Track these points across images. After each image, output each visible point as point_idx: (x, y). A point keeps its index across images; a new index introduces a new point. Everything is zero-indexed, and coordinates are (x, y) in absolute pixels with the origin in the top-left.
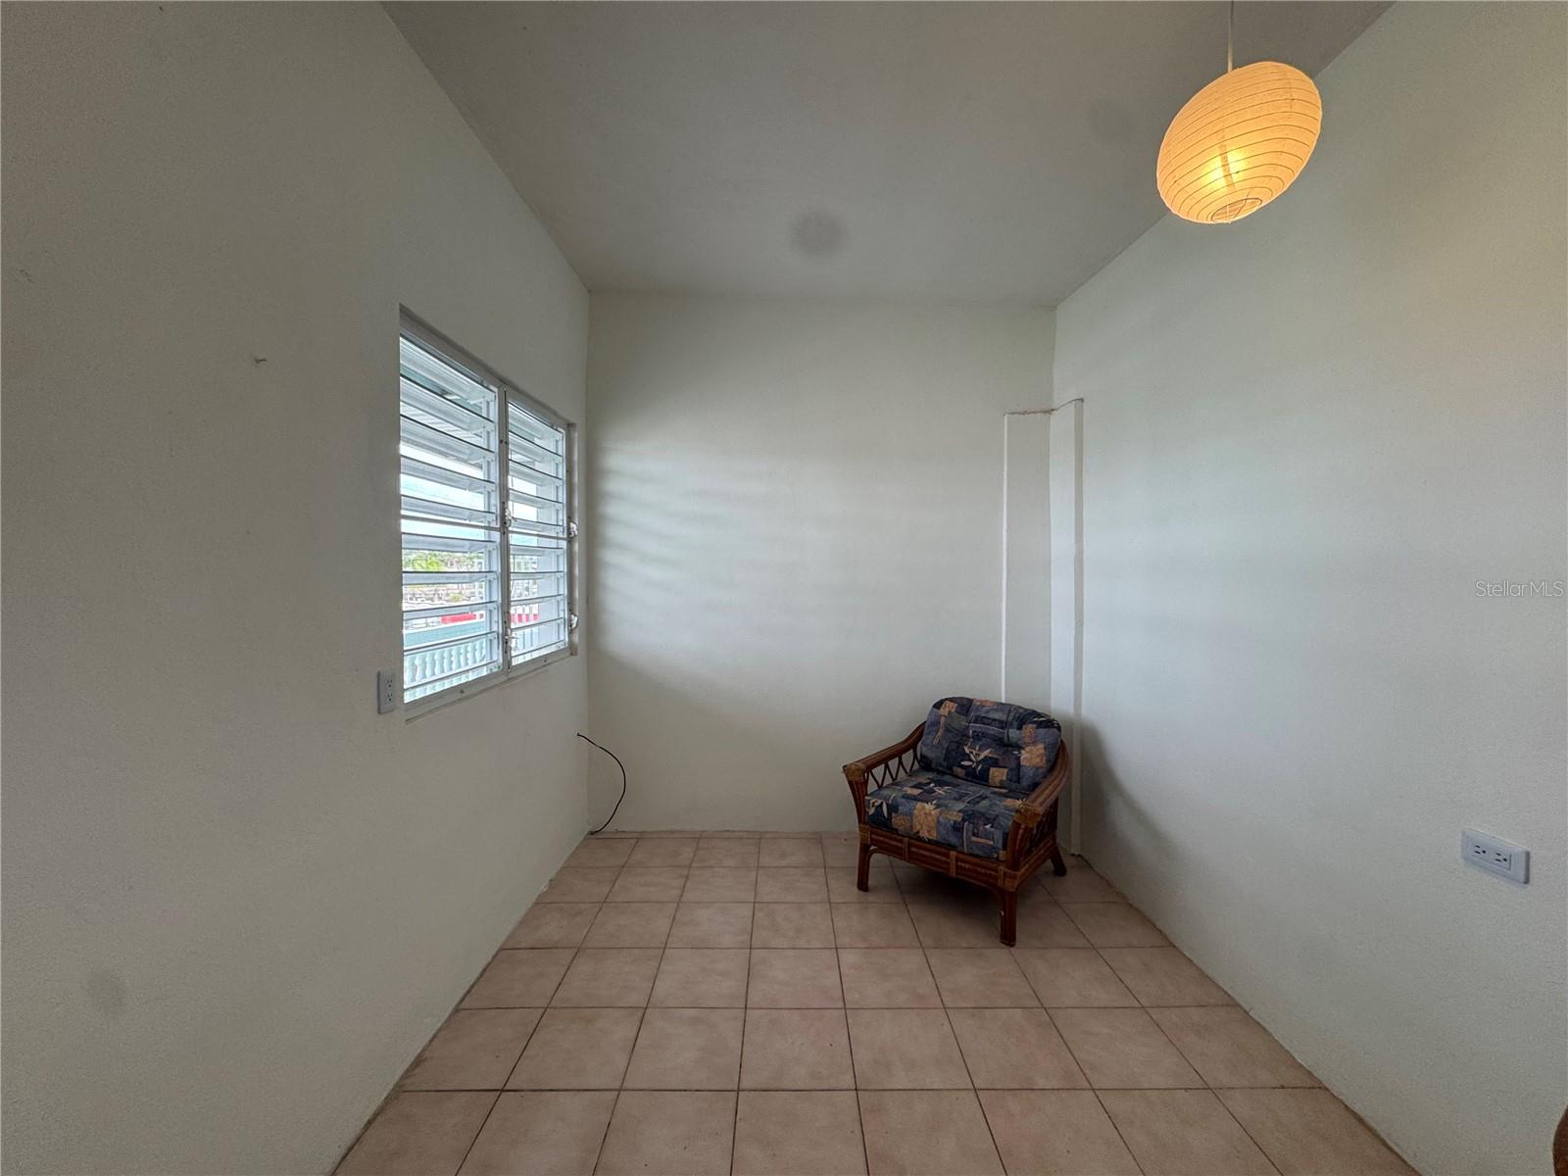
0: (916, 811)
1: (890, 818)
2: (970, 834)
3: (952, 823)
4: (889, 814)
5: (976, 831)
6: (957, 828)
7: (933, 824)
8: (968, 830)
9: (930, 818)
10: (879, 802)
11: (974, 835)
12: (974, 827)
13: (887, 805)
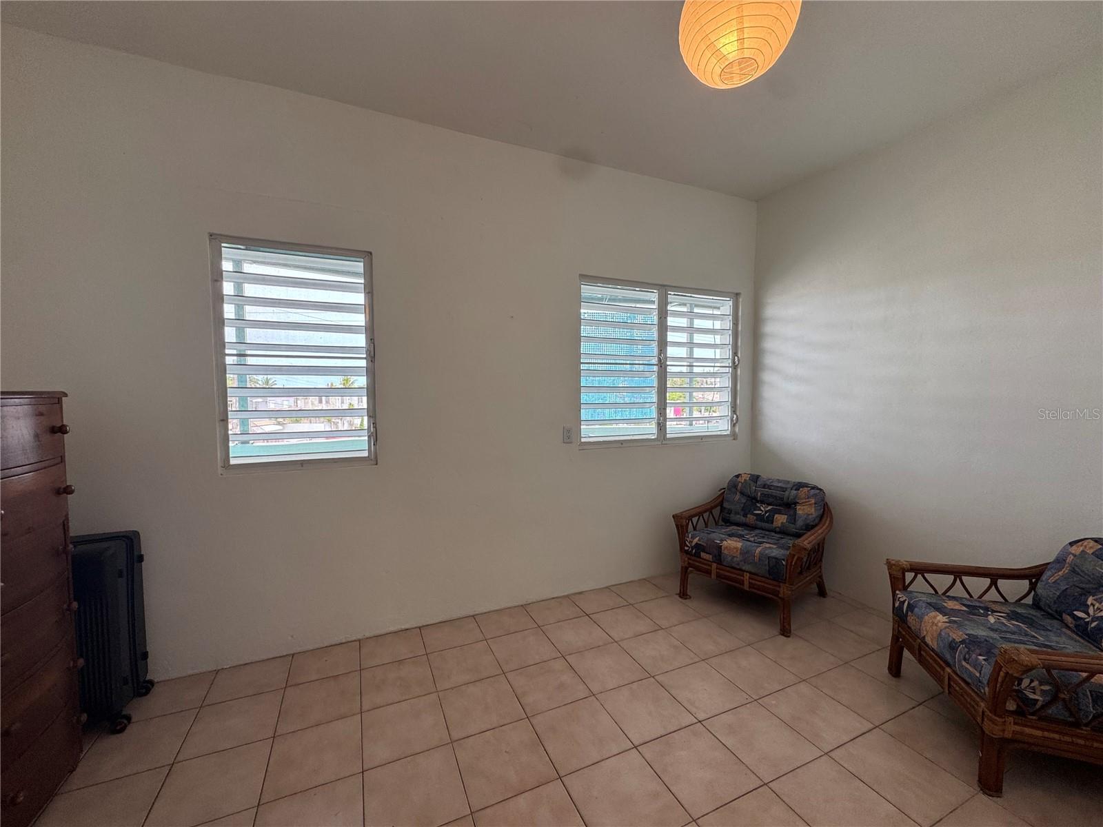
0: (926, 617)
1: (906, 615)
2: (962, 657)
3: (951, 639)
4: (907, 611)
5: (967, 656)
6: (953, 646)
7: (935, 635)
8: (961, 652)
9: (935, 628)
10: (904, 598)
11: (965, 659)
12: (968, 652)
13: (909, 603)
